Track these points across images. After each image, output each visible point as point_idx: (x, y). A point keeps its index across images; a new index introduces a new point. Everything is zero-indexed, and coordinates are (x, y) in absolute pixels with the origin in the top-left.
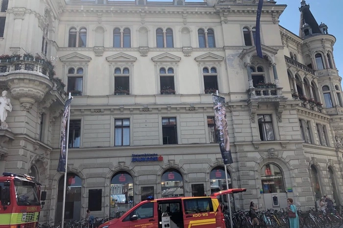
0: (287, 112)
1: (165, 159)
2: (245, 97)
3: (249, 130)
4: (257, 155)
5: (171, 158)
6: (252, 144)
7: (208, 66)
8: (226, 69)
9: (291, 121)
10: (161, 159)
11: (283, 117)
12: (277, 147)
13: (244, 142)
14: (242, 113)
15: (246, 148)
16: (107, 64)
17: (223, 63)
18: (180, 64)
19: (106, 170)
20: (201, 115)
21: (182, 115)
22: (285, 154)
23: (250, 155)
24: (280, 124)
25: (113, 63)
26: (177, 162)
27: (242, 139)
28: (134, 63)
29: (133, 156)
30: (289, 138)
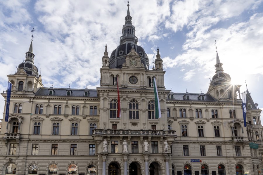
0: (246, 145)
1: (202, 161)
2: (231, 139)
3: (232, 152)
4: (235, 161)
5: (204, 161)
6: (234, 157)
7: (216, 126)
8: (223, 127)
9: (247, 149)
10: (201, 161)
11: (245, 147)
12: (243, 159)
13: (230, 156)
14: (229, 145)
15: (231, 159)
16: (179, 124)
17: (221, 125)
18: (206, 125)
19: (182, 164)
20: (214, 145)
21: (207, 145)
22: (245, 161)
23: (232, 161)
24: (244, 150)
25: (181, 124)
26: (206, 163)
27: (230, 155)
28: (189, 124)
29: (191, 160)
30: (247, 155)
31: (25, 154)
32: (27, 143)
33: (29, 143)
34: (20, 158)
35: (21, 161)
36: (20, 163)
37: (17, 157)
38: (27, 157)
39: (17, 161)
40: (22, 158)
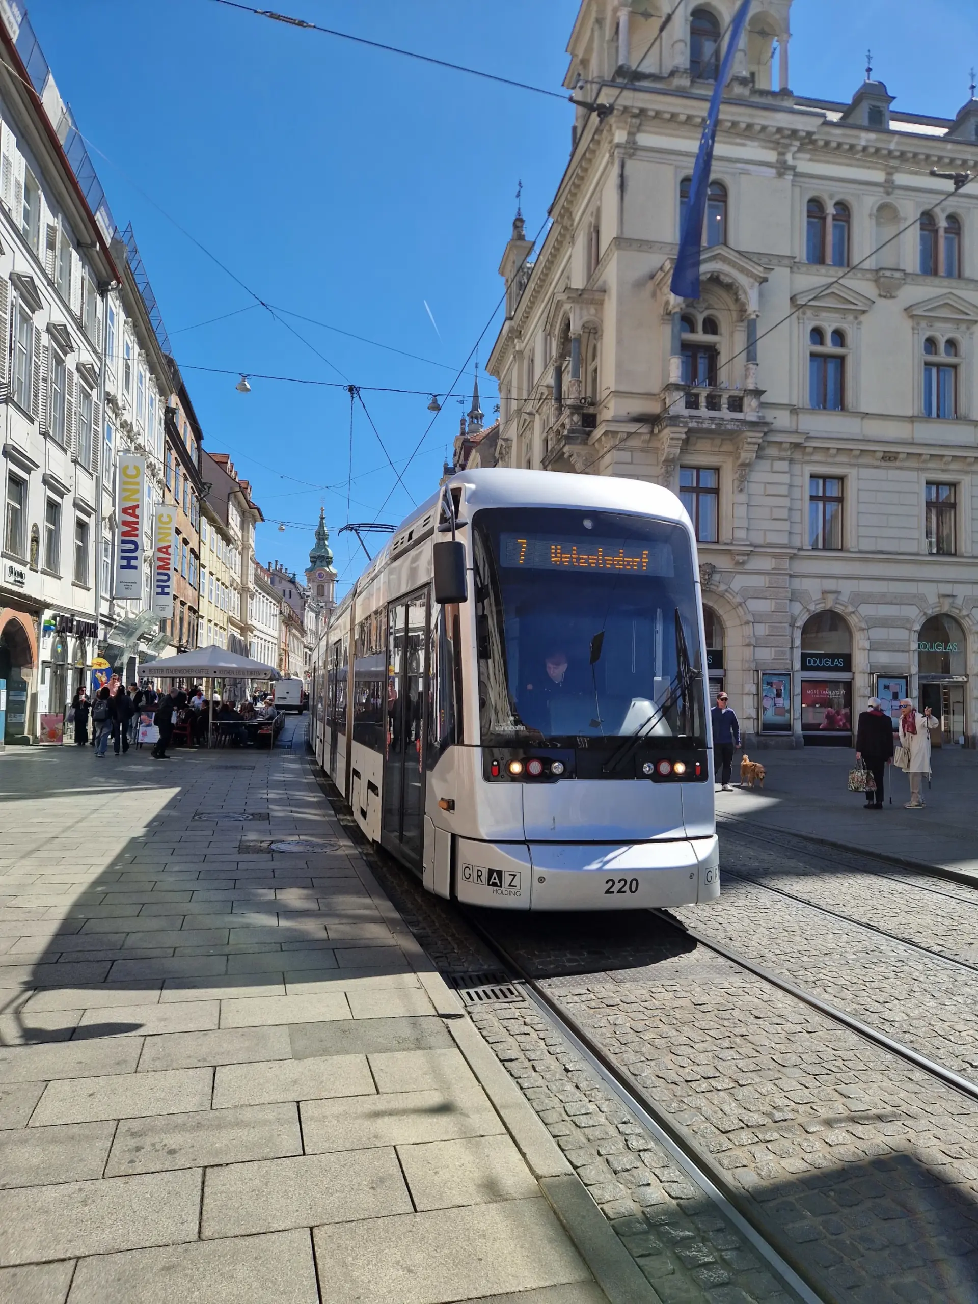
31: (783, 539)
32: (783, 465)
33: (797, 468)
34: (757, 563)
35: (759, 582)
36: (758, 595)
37: (741, 559)
38: (793, 557)
39: (739, 582)
40: (766, 564)
